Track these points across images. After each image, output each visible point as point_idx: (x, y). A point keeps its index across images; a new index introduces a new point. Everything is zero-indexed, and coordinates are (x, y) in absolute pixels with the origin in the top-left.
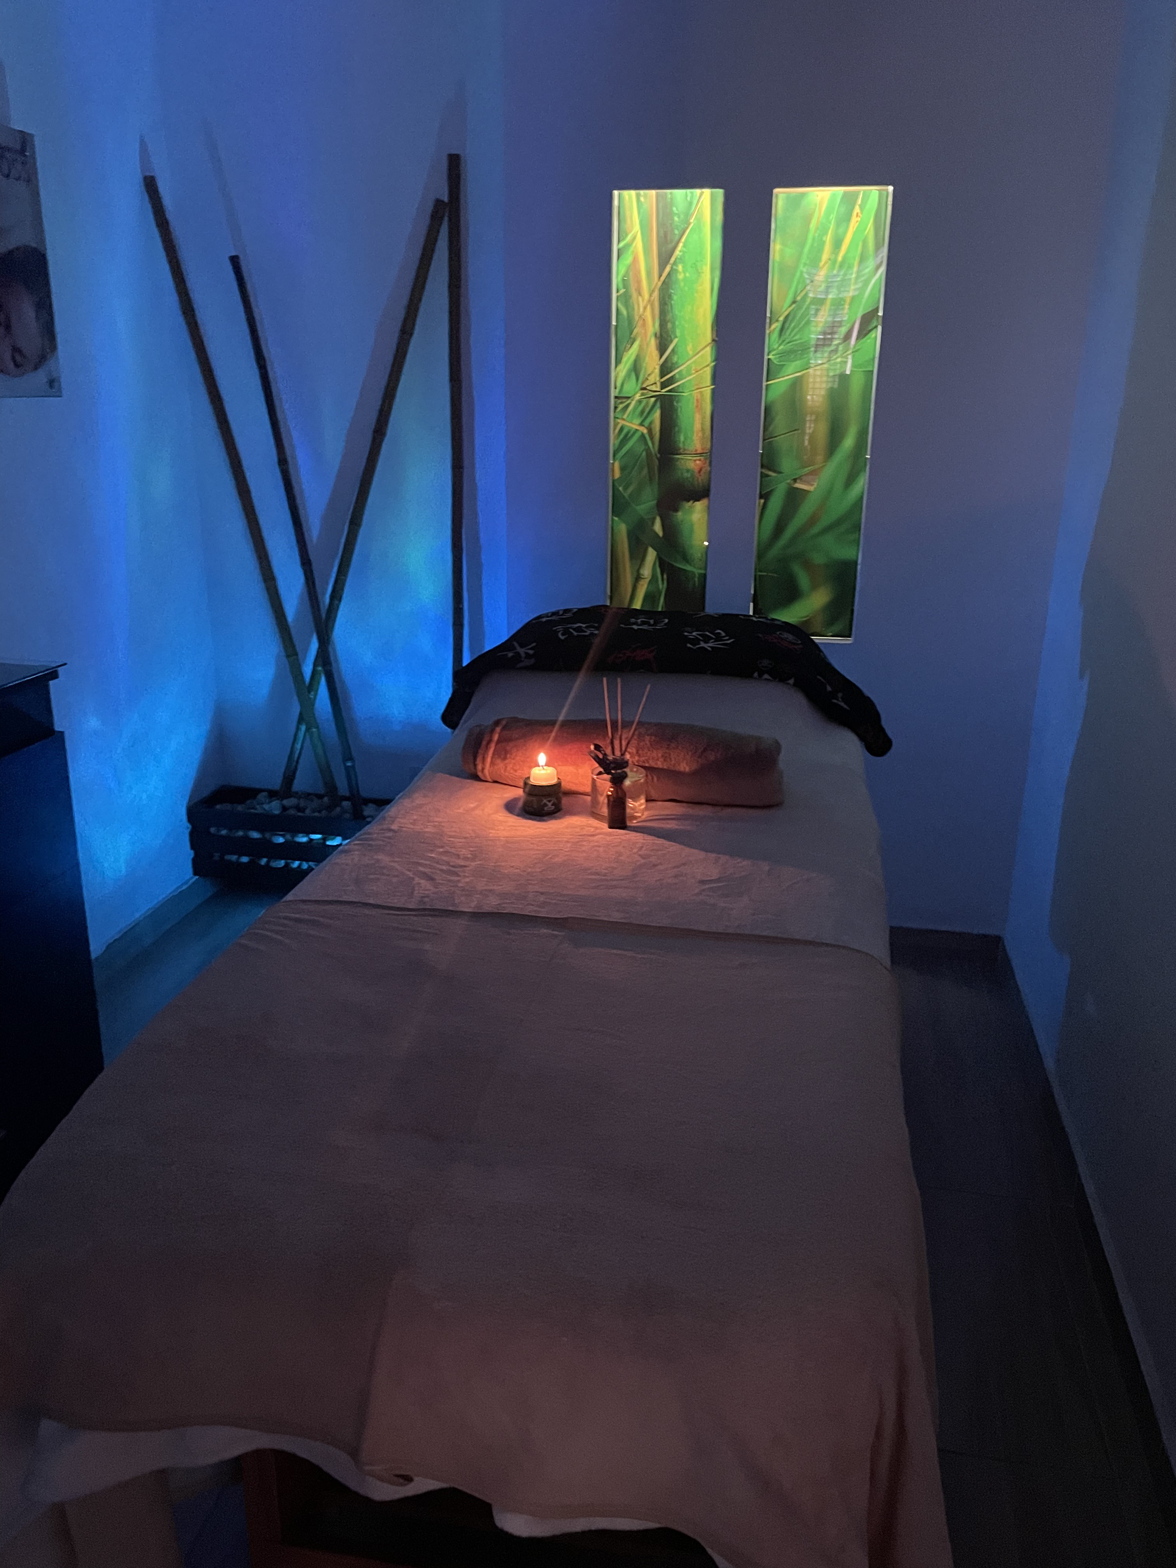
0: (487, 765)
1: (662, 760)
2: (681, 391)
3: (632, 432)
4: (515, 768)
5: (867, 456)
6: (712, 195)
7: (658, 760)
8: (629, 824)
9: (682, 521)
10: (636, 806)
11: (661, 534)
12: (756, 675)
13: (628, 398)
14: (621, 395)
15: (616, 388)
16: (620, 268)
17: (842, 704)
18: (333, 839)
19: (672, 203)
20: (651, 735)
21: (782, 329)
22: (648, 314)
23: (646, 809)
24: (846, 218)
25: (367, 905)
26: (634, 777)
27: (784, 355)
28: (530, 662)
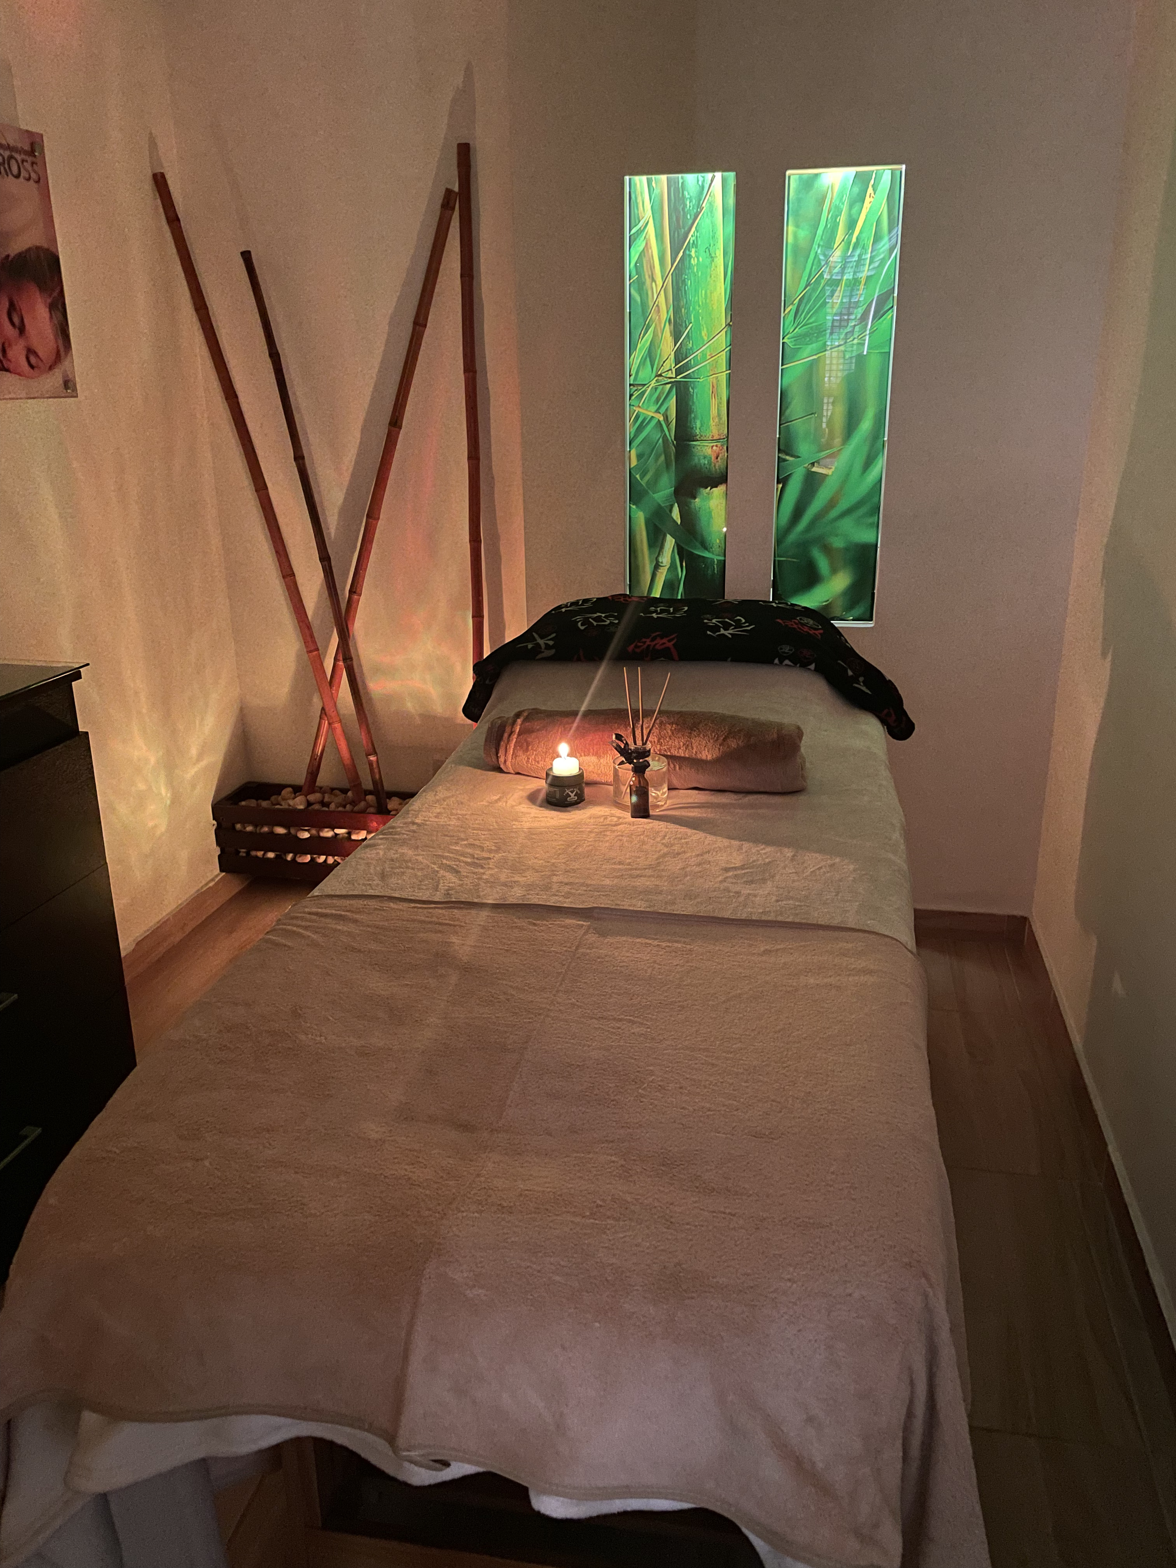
0: (509, 757)
1: (683, 748)
2: (696, 377)
3: (647, 421)
4: (537, 759)
5: (884, 438)
6: (724, 178)
7: (680, 748)
8: (651, 813)
9: (699, 508)
10: (658, 795)
11: (679, 521)
12: (776, 661)
13: (643, 385)
14: (636, 383)
15: (630, 376)
16: (633, 254)
17: (864, 689)
18: (358, 833)
19: (683, 186)
20: (672, 724)
21: (797, 312)
22: (662, 298)
23: (669, 797)
24: (858, 200)
25: (391, 899)
26: (656, 765)
27: (799, 338)
28: (552, 652)
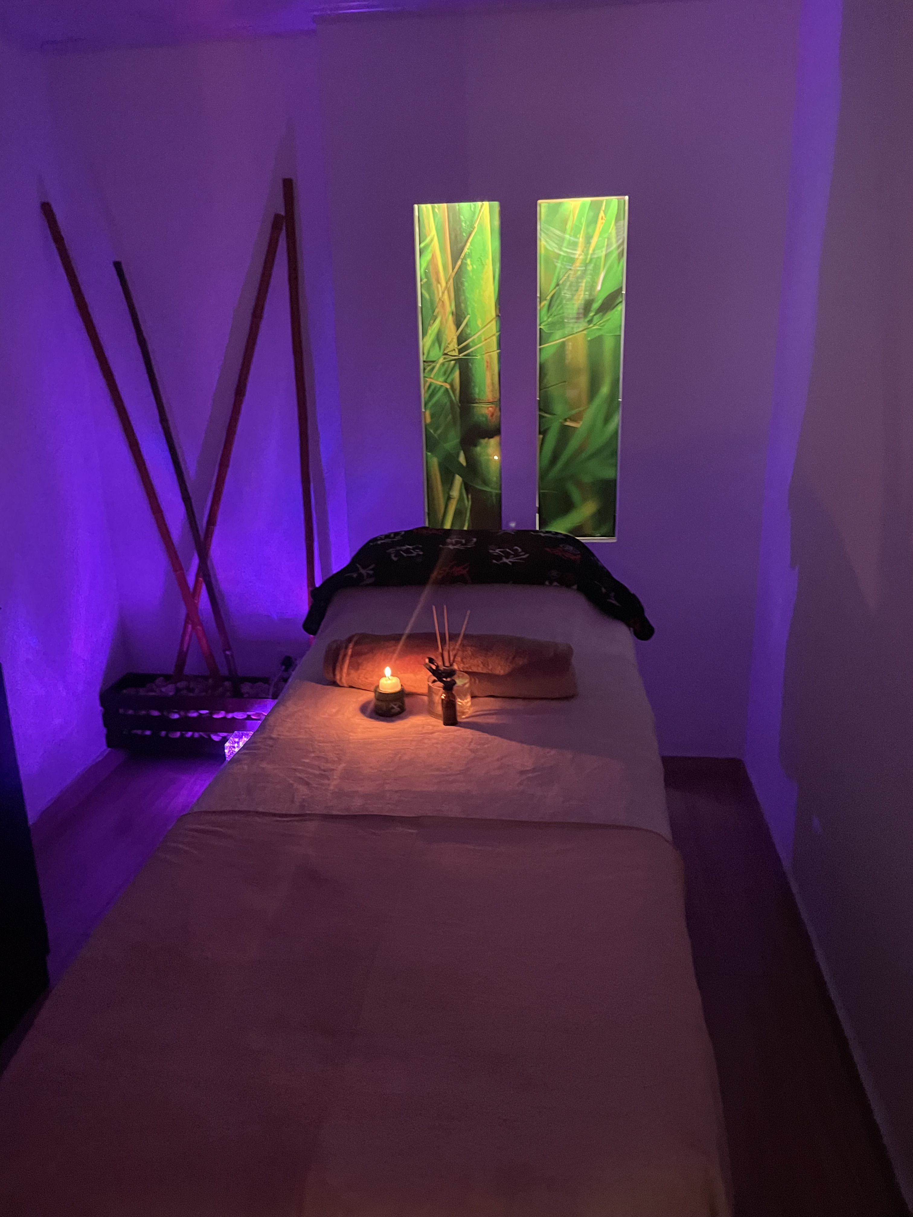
0: (344, 674)
1: (481, 666)
2: (474, 355)
3: (437, 389)
4: (366, 676)
5: (619, 400)
6: (490, 207)
7: (478, 666)
8: (459, 720)
9: (480, 454)
10: (464, 704)
11: (464, 464)
12: (547, 583)
13: (433, 362)
14: (429, 360)
15: (423, 354)
16: (422, 262)
17: (614, 602)
18: (218, 713)
19: (460, 212)
20: (471, 646)
21: (550, 306)
22: (446, 297)
23: (472, 705)
24: (593, 221)
25: (257, 813)
26: (461, 682)
27: (552, 325)
28: (371, 580)
